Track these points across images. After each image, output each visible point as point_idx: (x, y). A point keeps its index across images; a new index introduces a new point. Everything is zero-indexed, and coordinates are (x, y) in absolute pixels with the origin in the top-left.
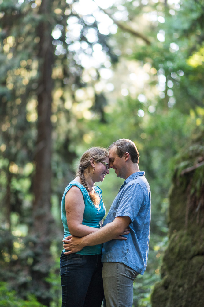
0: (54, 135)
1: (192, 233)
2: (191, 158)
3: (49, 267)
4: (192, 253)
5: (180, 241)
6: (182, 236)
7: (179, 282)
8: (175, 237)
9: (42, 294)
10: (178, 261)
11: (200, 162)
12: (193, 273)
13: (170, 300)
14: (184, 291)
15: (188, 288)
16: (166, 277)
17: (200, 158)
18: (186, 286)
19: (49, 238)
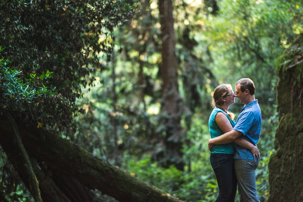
0: (176, 26)
1: (296, 115)
2: (292, 57)
3: (180, 138)
4: (297, 130)
5: (288, 122)
6: (289, 118)
7: (289, 152)
8: (284, 118)
9: (177, 160)
10: (287, 137)
11: (299, 60)
12: (299, 145)
13: (283, 166)
14: (293, 159)
15: (295, 157)
16: (279, 149)
17: (299, 57)
18: (294, 155)
19: (179, 114)
